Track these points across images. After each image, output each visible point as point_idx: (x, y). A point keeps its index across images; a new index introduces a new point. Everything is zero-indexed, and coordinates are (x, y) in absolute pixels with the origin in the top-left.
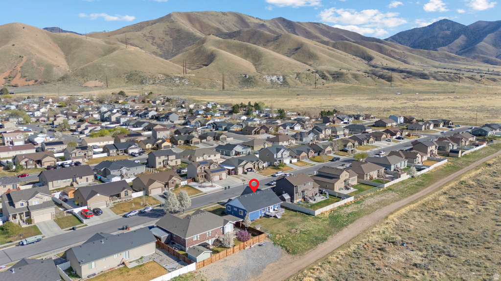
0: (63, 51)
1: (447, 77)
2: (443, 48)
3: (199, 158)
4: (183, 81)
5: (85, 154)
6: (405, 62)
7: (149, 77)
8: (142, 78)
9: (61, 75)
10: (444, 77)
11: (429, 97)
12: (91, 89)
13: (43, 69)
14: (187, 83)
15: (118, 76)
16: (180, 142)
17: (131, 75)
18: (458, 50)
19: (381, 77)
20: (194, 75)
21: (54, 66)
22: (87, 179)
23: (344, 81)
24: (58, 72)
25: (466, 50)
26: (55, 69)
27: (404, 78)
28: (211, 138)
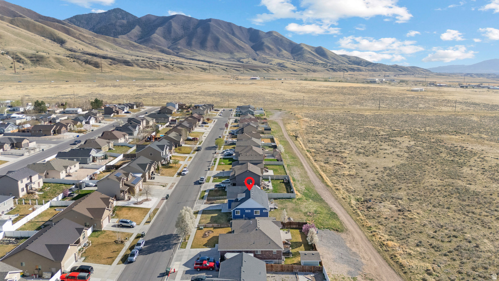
1: (148, 65)
2: (123, 36)
6: (98, 47)
10: (145, 65)
11: (152, 83)
18: (136, 39)
19: (86, 62)
23: (47, 65)
25: (143, 40)
27: (110, 65)
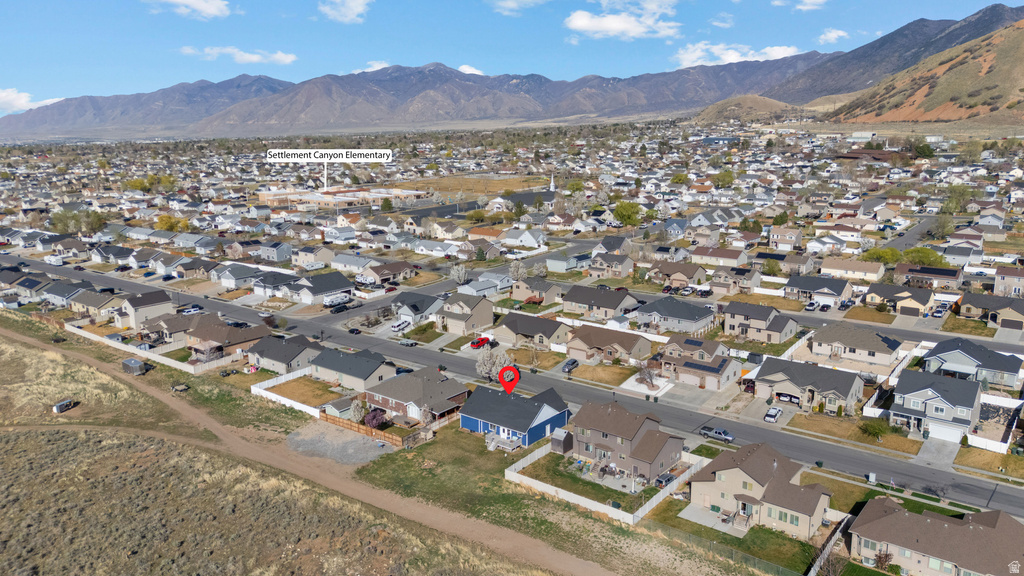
5: (735, 283)
16: (968, 309)
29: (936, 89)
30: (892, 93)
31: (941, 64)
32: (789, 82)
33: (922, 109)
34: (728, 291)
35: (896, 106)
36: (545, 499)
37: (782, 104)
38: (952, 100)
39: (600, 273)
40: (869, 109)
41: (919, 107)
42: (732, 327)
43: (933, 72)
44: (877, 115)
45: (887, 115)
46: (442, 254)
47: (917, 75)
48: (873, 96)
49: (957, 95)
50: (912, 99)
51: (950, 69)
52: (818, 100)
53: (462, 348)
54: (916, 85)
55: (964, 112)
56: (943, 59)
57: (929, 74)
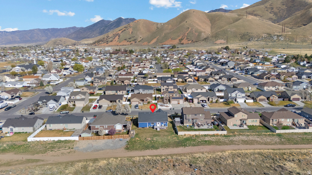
0: (211, 23)
3: (189, 90)
4: (280, 38)
5: (144, 81)
7: (256, 36)
8: (250, 37)
9: (205, 37)
12: (218, 45)
13: (197, 34)
14: (282, 39)
15: (236, 36)
16: (201, 79)
17: (244, 35)
20: (290, 33)
21: (203, 32)
22: (123, 92)
24: (204, 36)
26: (203, 34)
28: (225, 79)
29: (120, 37)
30: (109, 38)
31: (119, 30)
32: (69, 35)
33: (118, 42)
34: (142, 83)
35: (111, 41)
36: (197, 136)
37: (74, 41)
38: (125, 40)
39: (98, 84)
40: (104, 42)
41: (117, 42)
42: (163, 90)
43: (118, 33)
44: (107, 44)
45: (110, 44)
46: (21, 86)
47: (114, 33)
48: (104, 38)
49: (126, 39)
50: (115, 39)
51: (122, 32)
52: (83, 40)
53: (90, 110)
54: (115, 36)
55: (129, 43)
56: (119, 29)
57: (117, 33)
